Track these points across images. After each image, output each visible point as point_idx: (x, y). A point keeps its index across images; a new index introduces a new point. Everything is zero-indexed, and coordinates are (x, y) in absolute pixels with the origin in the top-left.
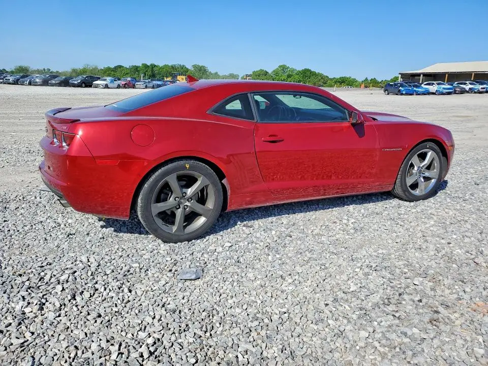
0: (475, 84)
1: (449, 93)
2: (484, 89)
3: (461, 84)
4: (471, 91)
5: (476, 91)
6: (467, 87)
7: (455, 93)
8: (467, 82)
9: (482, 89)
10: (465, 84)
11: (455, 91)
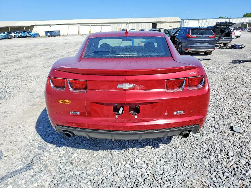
0: (16, 33)
1: (5, 38)
2: (21, 35)
3: (9, 33)
4: (15, 37)
5: (18, 37)
6: (13, 35)
7: (8, 38)
8: (12, 32)
9: (20, 35)
10: (11, 33)
11: (8, 37)
